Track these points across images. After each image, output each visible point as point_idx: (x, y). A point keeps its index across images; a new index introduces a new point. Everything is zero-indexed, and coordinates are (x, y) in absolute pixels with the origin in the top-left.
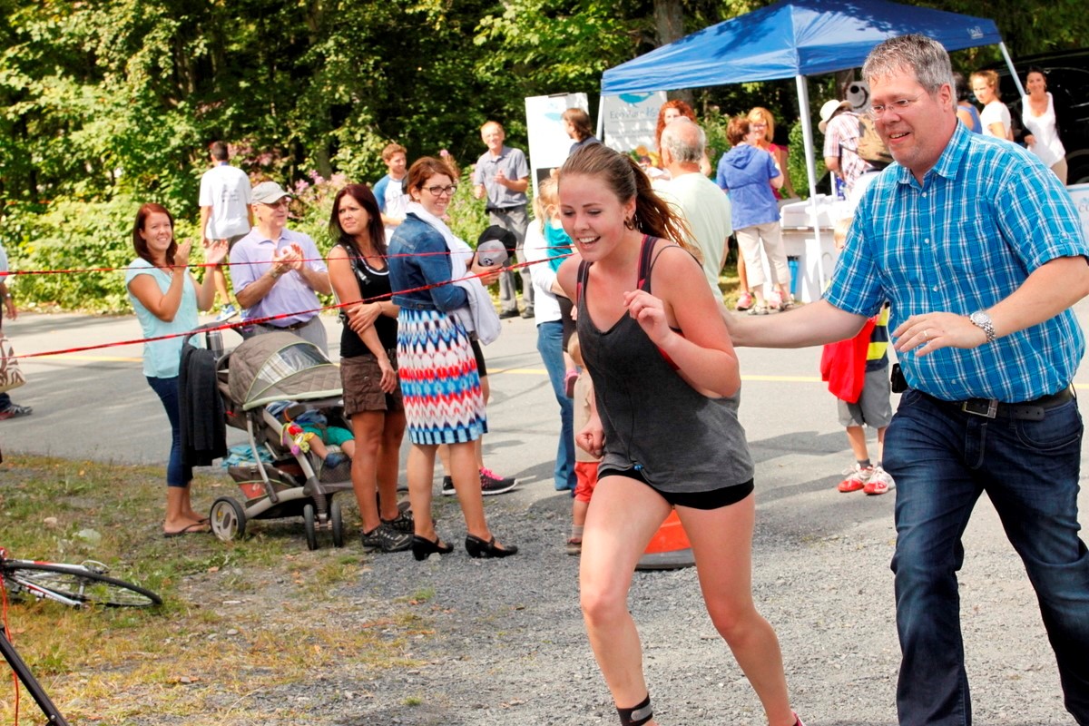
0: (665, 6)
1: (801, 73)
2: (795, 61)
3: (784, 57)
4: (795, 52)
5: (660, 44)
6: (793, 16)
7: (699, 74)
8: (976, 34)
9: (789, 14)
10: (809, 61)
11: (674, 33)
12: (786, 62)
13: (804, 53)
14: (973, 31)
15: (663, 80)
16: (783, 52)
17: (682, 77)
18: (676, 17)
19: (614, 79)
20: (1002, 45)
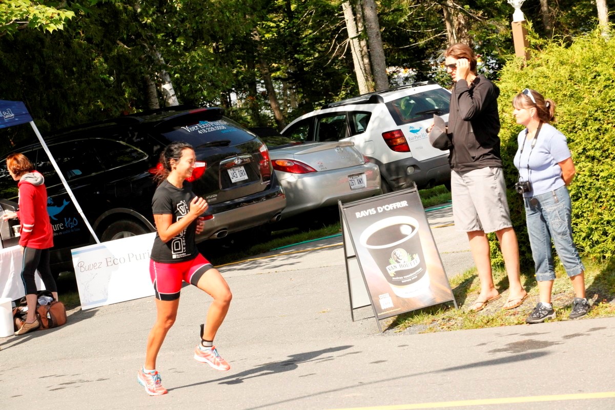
8: (8, 116)
14: (5, 113)
20: (33, 124)
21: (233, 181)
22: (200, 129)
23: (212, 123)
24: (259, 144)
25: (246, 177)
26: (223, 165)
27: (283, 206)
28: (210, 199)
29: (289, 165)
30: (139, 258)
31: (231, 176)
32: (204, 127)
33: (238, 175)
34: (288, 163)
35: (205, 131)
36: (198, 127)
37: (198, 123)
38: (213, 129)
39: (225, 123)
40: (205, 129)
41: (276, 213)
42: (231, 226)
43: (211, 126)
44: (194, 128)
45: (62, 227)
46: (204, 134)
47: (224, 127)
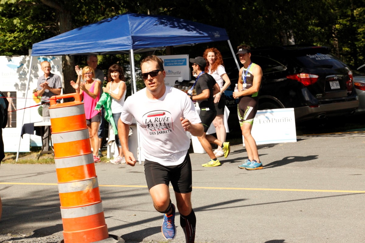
0: (63, 14)
1: (133, 48)
2: (130, 42)
3: (125, 40)
4: (131, 38)
5: (60, 33)
6: (129, 21)
7: (82, 47)
8: (217, 35)
9: (127, 20)
10: (136, 43)
11: (67, 28)
12: (126, 43)
13: (134, 39)
14: (215, 34)
15: (64, 49)
16: (125, 38)
17: (73, 48)
18: (68, 21)
19: (38, 48)
20: (229, 41)
21: (332, 88)
22: (317, 57)
23: (324, 55)
24: (348, 70)
25: (339, 87)
26: (328, 78)
27: (357, 106)
28: (318, 96)
29: (361, 85)
30: (277, 121)
31: (331, 85)
32: (319, 56)
33: (335, 86)
34: (361, 84)
35: (319, 58)
36: (316, 56)
37: (316, 54)
38: (324, 58)
39: (331, 56)
40: (320, 57)
41: (353, 109)
42: (328, 113)
43: (323, 56)
44: (313, 56)
45: (234, 102)
46: (319, 60)
47: (330, 58)
